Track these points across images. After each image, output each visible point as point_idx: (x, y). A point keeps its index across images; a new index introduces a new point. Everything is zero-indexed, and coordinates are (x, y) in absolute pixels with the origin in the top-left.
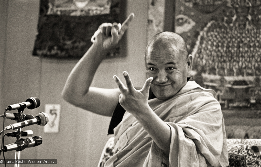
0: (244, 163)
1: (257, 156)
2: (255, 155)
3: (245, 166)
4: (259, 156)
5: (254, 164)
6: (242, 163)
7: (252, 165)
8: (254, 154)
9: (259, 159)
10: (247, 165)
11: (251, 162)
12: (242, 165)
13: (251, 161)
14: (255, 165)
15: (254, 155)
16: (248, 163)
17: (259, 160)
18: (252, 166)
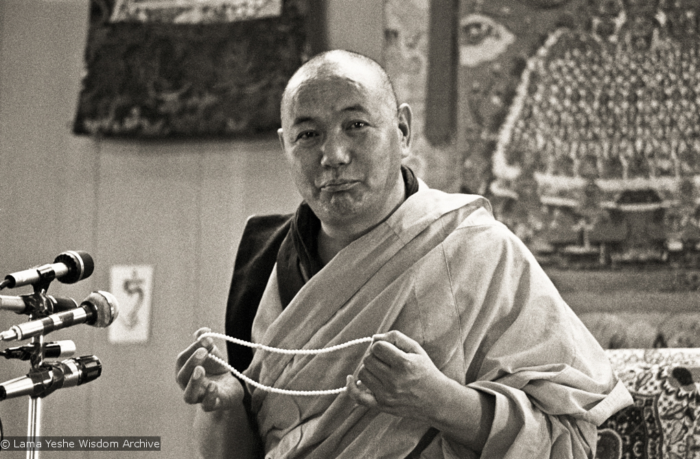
0: (654, 416)
1: (687, 395)
2: (683, 392)
3: (656, 422)
4: (693, 395)
5: (679, 415)
6: (649, 414)
7: (675, 419)
8: (679, 390)
9: (693, 404)
10: (662, 421)
11: (671, 412)
12: (648, 420)
13: (671, 409)
14: (682, 421)
15: (679, 394)
16: (663, 413)
17: (694, 407)
18: (675, 421)
